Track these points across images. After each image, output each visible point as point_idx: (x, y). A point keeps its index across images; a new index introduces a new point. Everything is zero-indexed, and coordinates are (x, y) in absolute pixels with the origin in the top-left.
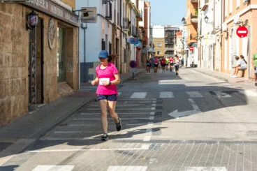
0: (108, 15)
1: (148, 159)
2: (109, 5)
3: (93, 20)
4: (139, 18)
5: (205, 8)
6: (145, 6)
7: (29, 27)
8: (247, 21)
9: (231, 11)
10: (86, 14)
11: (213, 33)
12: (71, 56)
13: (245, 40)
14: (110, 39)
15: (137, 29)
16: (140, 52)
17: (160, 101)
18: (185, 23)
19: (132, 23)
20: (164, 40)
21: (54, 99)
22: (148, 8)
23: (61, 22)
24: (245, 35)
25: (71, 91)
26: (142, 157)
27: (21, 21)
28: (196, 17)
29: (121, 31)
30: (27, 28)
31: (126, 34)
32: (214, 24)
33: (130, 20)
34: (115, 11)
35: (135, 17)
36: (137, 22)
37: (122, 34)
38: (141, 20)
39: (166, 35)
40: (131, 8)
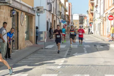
0: (50, 10)
1: (59, 72)
2: (50, 5)
3: (42, 12)
4: (66, 10)
5: (97, 6)
6: (69, 5)
7: (12, 16)
8: (113, 13)
9: (107, 8)
10: (38, 10)
11: (100, 18)
12: (32, 29)
13: (113, 21)
14: (51, 21)
15: (65, 16)
16: (66, 27)
17: (71, 49)
19: (62, 14)
21: (23, 48)
22: (71, 6)
23: (27, 13)
24: (112, 19)
25: (32, 44)
26: (57, 71)
27: (8, 13)
29: (57, 17)
30: (11, 16)
31: (59, 18)
32: (100, 14)
33: (61, 12)
34: (54, 7)
35: (64, 10)
36: (65, 12)
37: (57, 18)
38: (67, 12)
39: (79, 18)
40: (62, 6)
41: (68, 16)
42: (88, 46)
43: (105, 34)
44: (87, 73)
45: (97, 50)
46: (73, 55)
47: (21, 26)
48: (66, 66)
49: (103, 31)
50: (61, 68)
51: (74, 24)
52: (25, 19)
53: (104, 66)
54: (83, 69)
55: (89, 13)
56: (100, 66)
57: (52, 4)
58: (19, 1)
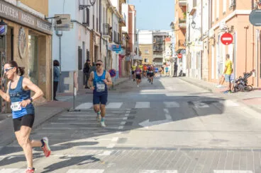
0: (86, 22)
1: (107, 163)
2: (86, 11)
3: (67, 27)
4: (121, 23)
5: (193, 12)
6: (130, 9)
8: (232, 27)
9: (218, 16)
10: (59, 22)
11: (201, 39)
13: (231, 46)
14: (87, 47)
15: (120, 35)
16: (124, 60)
17: (134, 111)
18: (173, 28)
19: (112, 31)
20: (152, 47)
22: (133, 12)
23: (32, 30)
24: (230, 42)
25: (44, 101)
26: (102, 162)
28: (184, 22)
29: (101, 38)
31: (106, 41)
32: (201, 29)
33: (111, 26)
34: (94, 16)
35: (117, 23)
36: (120, 26)
37: (102, 41)
38: (125, 25)
39: (154, 40)
40: (112, 13)
41: (128, 37)
42: (175, 104)
43: (213, 77)
44: (171, 167)
45: (196, 114)
46: (140, 124)
47: (19, 58)
48: (124, 151)
49: (209, 69)
50: (111, 154)
51: (140, 54)
52: (29, 44)
53: (212, 149)
54: (163, 156)
55: (177, 28)
56: (203, 151)
57: (91, 8)
58: (15, 4)
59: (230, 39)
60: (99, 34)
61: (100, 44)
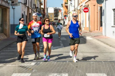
0: (25, 3)
4: (41, 4)
8: (88, 5)
9: (82, 1)
11: (74, 11)
12: (6, 21)
14: (26, 14)
15: (40, 9)
16: (42, 19)
18: (62, 6)
20: (54, 14)
24: (87, 12)
25: (6, 37)
26: (30, 69)
31: (34, 11)
35: (39, 4)
36: (40, 5)
37: (33, 11)
38: (42, 5)
39: (54, 11)
41: (44, 10)
42: (64, 39)
44: (65, 72)
48: (42, 62)
50: (35, 64)
51: (49, 17)
55: (64, 6)
59: (87, 10)
60: (31, 8)
61: (32, 12)
